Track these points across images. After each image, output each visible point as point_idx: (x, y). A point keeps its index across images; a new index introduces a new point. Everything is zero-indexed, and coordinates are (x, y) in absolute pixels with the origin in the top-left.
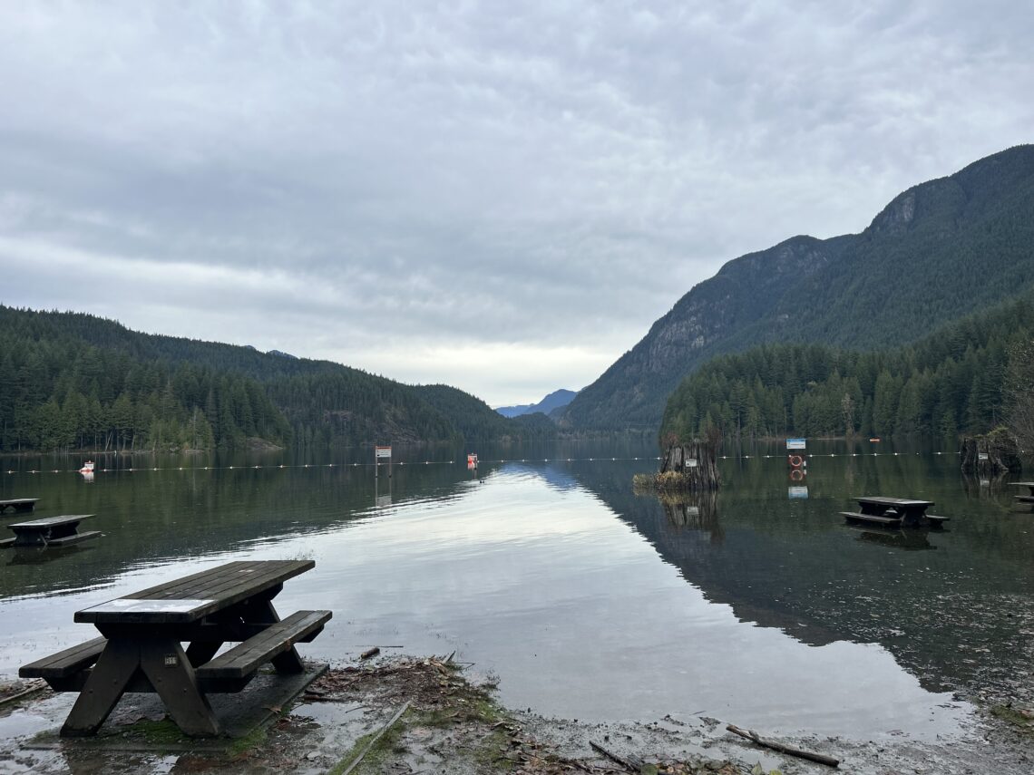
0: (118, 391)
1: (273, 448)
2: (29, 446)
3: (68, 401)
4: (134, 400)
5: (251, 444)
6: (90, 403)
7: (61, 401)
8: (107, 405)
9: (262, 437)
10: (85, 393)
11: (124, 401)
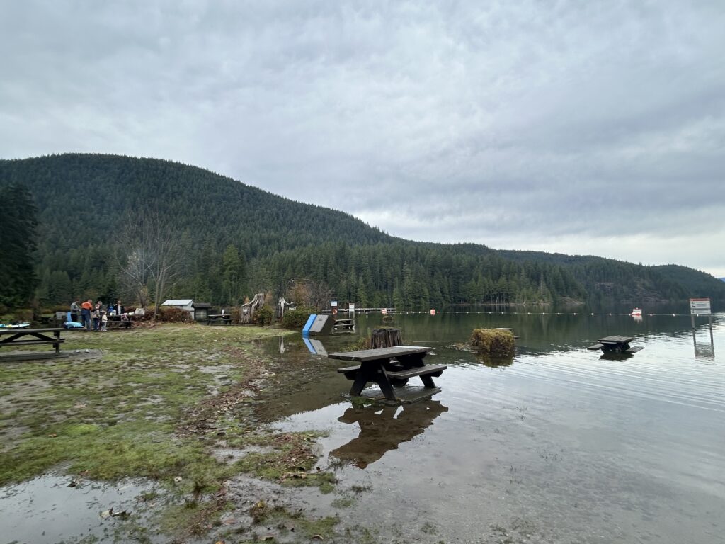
0: (499, 275)
1: (578, 303)
2: (465, 301)
3: (479, 281)
4: (507, 279)
5: (565, 301)
6: (488, 281)
7: (476, 281)
8: (495, 282)
9: (570, 297)
10: (486, 277)
11: (503, 280)
